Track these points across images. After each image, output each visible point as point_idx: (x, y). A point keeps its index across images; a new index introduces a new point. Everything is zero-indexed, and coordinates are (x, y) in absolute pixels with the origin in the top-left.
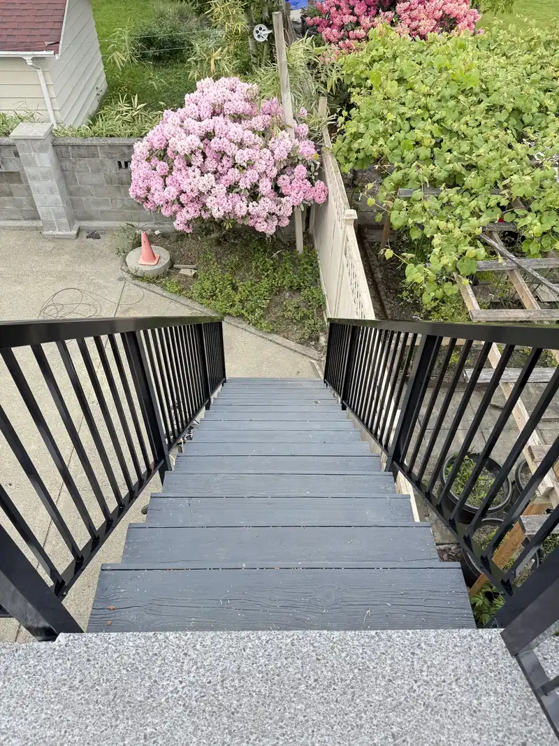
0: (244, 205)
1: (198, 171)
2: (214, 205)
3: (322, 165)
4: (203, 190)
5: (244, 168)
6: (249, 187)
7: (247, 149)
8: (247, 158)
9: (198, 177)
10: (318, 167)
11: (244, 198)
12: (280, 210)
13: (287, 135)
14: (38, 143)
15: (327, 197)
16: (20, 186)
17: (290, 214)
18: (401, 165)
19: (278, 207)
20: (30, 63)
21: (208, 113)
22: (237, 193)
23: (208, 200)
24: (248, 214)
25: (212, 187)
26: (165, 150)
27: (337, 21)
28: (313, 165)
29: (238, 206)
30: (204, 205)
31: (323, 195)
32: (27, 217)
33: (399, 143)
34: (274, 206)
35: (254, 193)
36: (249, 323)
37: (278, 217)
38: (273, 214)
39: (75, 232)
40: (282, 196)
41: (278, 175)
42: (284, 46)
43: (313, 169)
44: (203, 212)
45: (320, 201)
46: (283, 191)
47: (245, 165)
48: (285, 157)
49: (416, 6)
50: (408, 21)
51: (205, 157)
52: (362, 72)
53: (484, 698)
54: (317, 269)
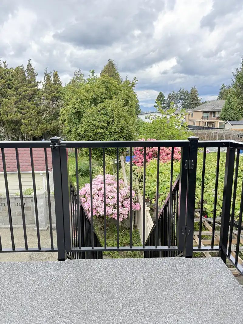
0: (111, 210)
1: (96, 200)
2: (101, 210)
3: (138, 199)
4: (97, 206)
5: (111, 199)
6: (113, 204)
7: (112, 193)
8: (112, 195)
9: (96, 202)
10: (136, 199)
11: (111, 208)
12: (124, 212)
13: (125, 189)
14: (41, 196)
15: (140, 208)
16: (30, 211)
17: (127, 213)
18: (163, 194)
19: (123, 211)
20: (41, 174)
21: (100, 183)
22: (109, 206)
23: (99, 209)
24: (113, 213)
25: (100, 205)
26: (85, 195)
27: (140, 161)
28: (134, 198)
29: (109, 210)
30: (97, 211)
31: (139, 207)
32: (30, 223)
33: (162, 188)
34: (122, 211)
35: (115, 207)
36: (113, 258)
37: (123, 215)
38: (122, 214)
39: (47, 228)
40: (124, 208)
41: (123, 201)
42: (124, 165)
43: (135, 199)
44: (97, 214)
45: (138, 209)
46: (125, 206)
47: (112, 197)
48: (125, 195)
49: (164, 156)
50: (163, 160)
51: (98, 196)
52: (149, 172)
53: (177, 268)
54: (139, 236)
